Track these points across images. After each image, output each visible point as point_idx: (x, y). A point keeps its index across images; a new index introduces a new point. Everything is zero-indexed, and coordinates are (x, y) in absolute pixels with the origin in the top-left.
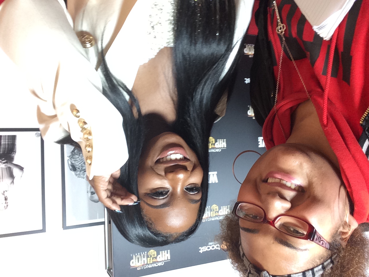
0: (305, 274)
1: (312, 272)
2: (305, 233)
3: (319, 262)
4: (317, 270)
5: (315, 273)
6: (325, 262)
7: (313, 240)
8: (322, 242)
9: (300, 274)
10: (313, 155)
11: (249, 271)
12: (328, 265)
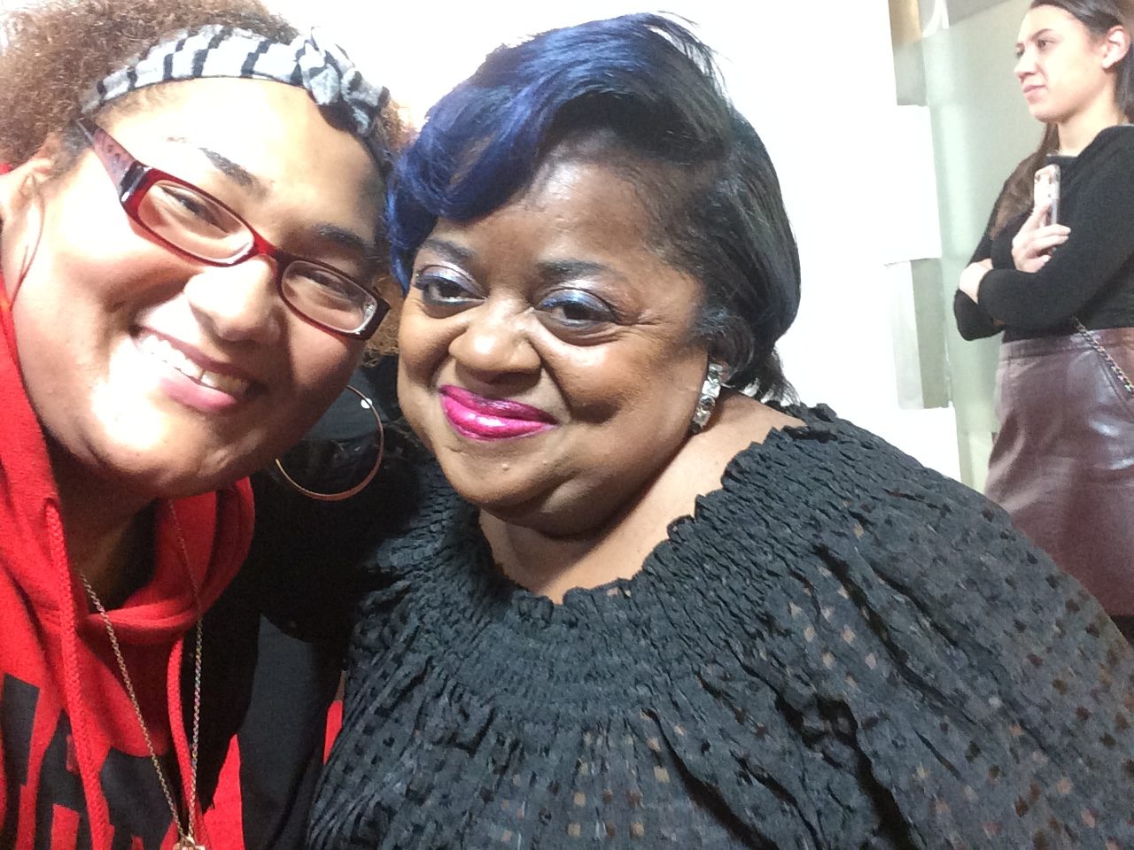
0: (194, 68)
4: (154, 73)
5: (162, 68)
7: (136, 164)
9: (210, 72)
12: (116, 84)
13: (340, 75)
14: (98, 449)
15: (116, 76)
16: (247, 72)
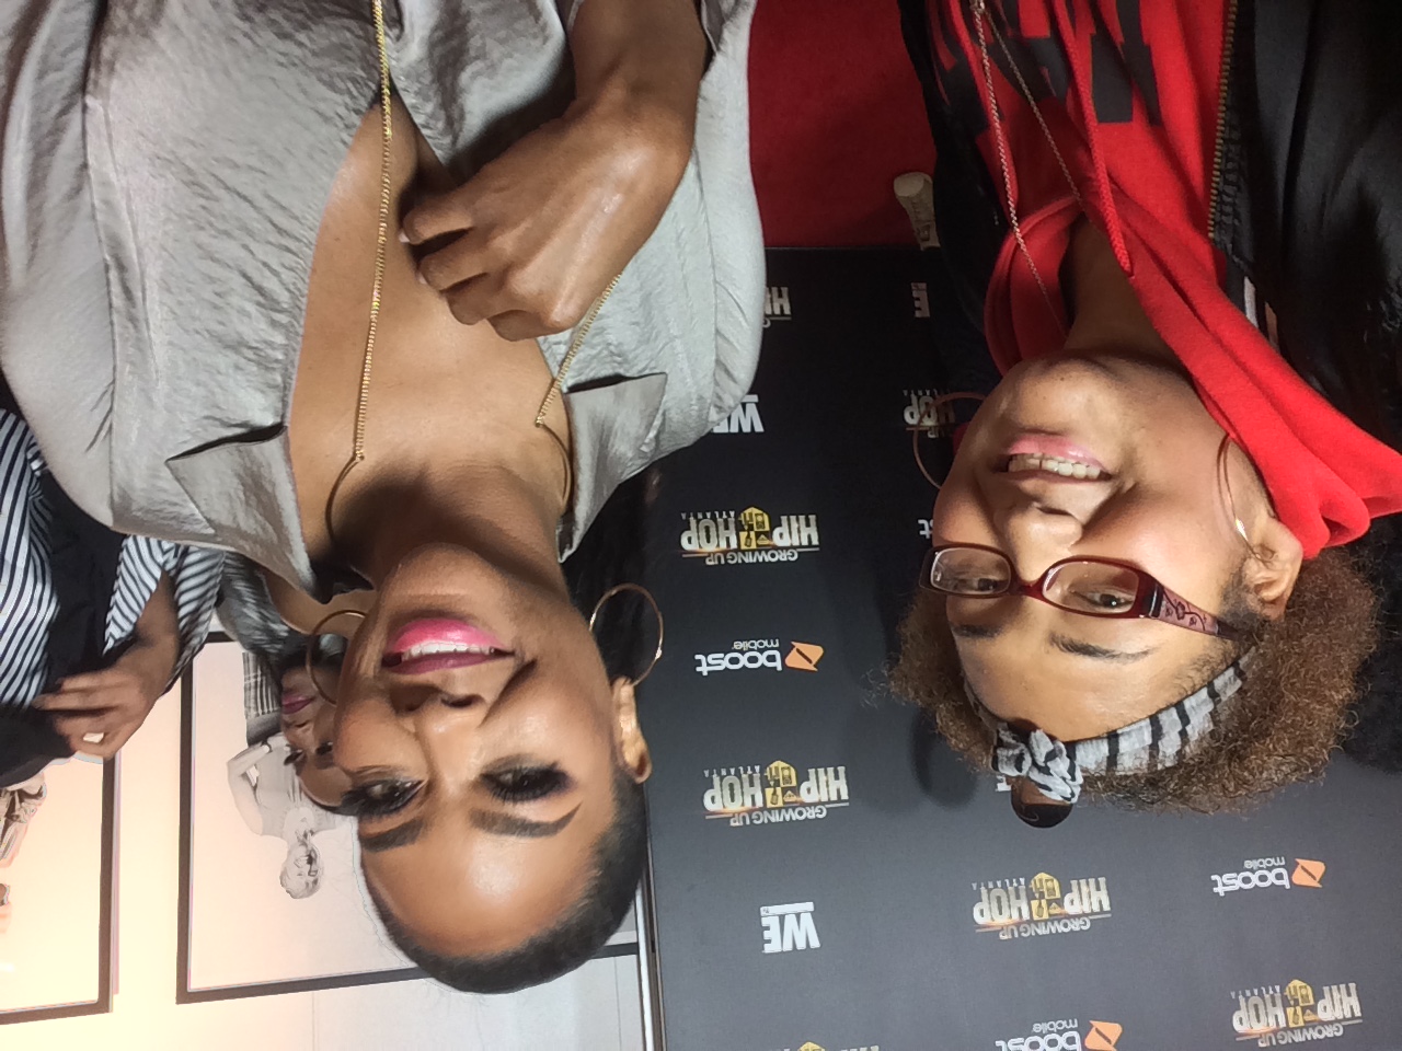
0: (1158, 722)
1: (1178, 713)
2: (1133, 598)
3: (1198, 679)
4: (1194, 705)
5: (1188, 713)
6: (1215, 675)
7: (1156, 615)
8: (1188, 617)
9: (1143, 724)
10: (1127, 369)
11: (995, 743)
12: (1228, 684)
13: (1034, 763)
14: (1098, 370)
15: (1231, 691)
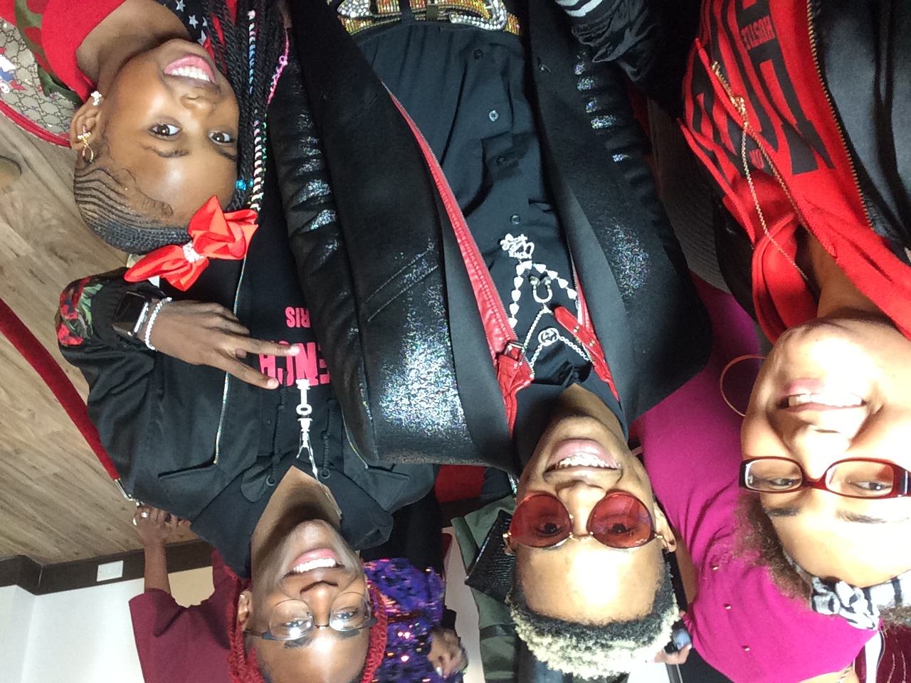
2: (891, 483)
7: (909, 493)
16: (895, 581)
